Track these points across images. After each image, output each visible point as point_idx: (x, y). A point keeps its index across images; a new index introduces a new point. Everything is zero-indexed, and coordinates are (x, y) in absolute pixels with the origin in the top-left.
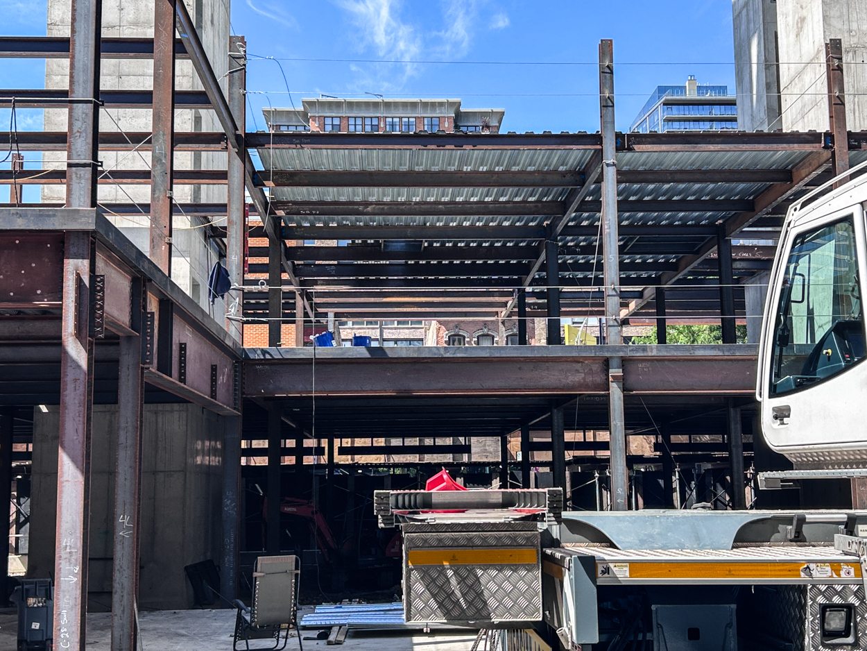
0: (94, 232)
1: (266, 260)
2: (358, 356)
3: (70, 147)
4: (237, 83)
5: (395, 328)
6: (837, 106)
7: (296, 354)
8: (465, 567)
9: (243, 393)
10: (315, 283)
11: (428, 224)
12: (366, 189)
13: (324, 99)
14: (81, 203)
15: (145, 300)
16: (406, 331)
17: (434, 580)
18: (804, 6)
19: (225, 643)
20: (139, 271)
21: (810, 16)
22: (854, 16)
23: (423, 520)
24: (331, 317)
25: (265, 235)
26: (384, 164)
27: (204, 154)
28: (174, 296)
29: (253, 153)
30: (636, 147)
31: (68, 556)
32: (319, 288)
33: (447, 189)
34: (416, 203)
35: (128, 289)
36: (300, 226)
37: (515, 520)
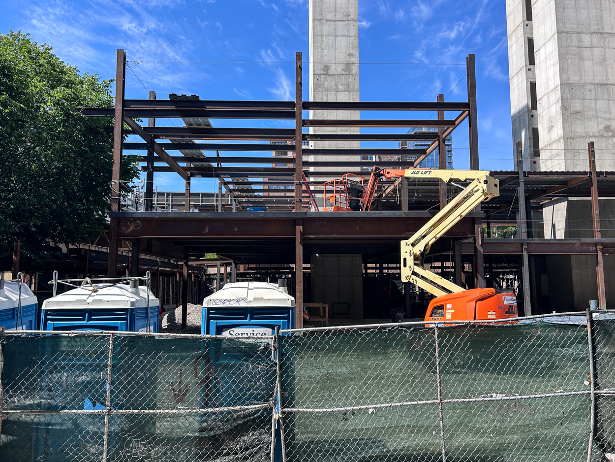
6: (593, 163)
18: (553, 122)
21: (556, 126)
22: (573, 127)
30: (529, 176)
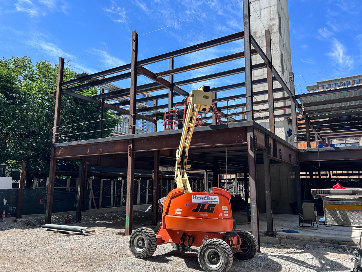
0: (253, 126)
1: (305, 126)
2: (331, 150)
3: (247, 106)
4: (292, 83)
5: (350, 140)
7: (313, 150)
8: (342, 210)
9: (299, 161)
10: (320, 130)
11: (353, 111)
12: (331, 104)
13: (323, 81)
14: (250, 119)
15: (268, 140)
16: (354, 141)
17: (333, 213)
19: (298, 224)
20: (266, 133)
23: (329, 197)
24: (326, 139)
25: (304, 120)
26: (336, 97)
27: (286, 102)
28: (276, 138)
29: (298, 100)
31: (253, 200)
32: (321, 132)
33: (357, 101)
34: (348, 106)
35: (264, 138)
36: (313, 116)
37: (357, 198)
